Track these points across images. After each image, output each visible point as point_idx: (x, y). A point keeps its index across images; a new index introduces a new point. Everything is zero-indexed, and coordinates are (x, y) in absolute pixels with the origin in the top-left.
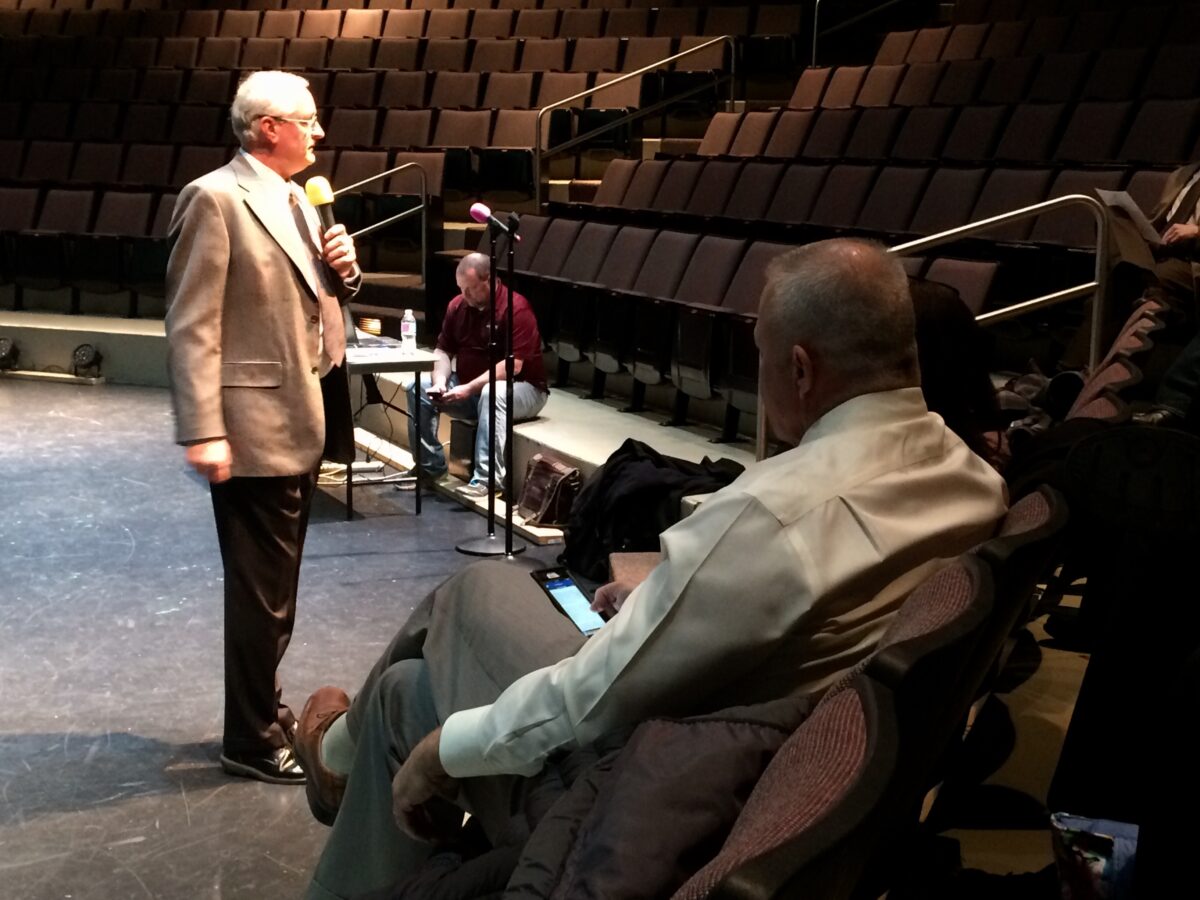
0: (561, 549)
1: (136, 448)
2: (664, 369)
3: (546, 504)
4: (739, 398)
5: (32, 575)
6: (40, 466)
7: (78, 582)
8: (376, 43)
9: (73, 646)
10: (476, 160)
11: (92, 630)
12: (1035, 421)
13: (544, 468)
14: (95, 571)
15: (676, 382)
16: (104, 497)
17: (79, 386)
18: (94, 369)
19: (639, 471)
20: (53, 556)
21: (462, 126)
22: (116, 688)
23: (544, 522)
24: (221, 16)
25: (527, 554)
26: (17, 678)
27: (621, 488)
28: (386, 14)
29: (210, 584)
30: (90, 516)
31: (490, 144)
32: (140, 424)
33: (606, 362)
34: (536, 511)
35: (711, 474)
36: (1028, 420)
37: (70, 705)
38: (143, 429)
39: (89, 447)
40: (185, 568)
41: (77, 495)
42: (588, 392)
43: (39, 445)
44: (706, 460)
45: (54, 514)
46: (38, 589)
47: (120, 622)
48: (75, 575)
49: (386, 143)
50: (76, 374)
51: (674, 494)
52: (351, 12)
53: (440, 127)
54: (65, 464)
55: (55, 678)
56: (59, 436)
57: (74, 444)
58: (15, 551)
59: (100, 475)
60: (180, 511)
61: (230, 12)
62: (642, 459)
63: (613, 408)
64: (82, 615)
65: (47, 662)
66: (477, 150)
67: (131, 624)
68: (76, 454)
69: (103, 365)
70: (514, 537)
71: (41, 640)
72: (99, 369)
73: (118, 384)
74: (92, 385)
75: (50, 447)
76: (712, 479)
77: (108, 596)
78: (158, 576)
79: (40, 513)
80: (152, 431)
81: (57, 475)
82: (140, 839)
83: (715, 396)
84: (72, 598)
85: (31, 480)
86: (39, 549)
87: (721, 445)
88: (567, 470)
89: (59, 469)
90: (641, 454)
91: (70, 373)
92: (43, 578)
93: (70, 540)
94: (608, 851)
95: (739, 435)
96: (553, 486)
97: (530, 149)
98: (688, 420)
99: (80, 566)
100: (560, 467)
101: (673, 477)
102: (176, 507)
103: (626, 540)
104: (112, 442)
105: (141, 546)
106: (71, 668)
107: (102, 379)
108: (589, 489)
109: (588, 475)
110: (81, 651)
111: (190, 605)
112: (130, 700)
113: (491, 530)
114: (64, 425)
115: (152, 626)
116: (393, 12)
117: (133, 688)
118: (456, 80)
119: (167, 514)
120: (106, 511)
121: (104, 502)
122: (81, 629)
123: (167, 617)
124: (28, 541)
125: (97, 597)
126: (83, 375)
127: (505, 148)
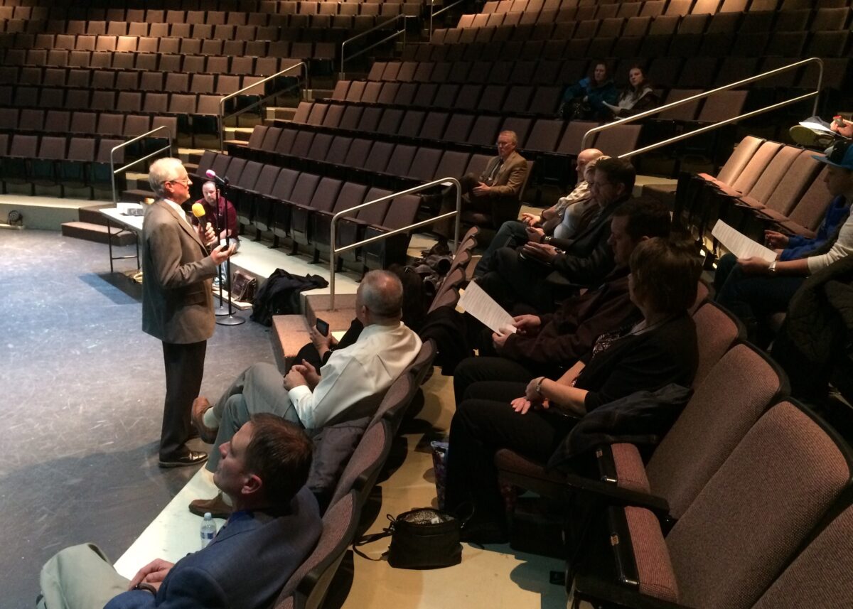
0: (251, 312)
1: (52, 265)
2: (287, 231)
3: (243, 292)
4: (320, 247)
5: (28, 331)
6: (10, 275)
7: (49, 334)
8: (136, 54)
9: (57, 363)
10: (191, 120)
11: (62, 356)
12: (434, 277)
13: (241, 277)
14: (54, 328)
15: (292, 237)
16: (45, 291)
17: (13, 230)
18: (20, 222)
19: (283, 282)
20: (33, 321)
21: (182, 103)
22: (82, 382)
23: (243, 300)
24: (56, 37)
25: (237, 315)
26: (38, 379)
27: (275, 289)
28: (138, 39)
29: (106, 333)
30: (43, 301)
31: (196, 112)
32: (49, 251)
33: (262, 226)
34: (238, 295)
35: (310, 281)
36: (431, 276)
37: (65, 390)
38: (51, 254)
39: (30, 265)
40: (93, 326)
41: (33, 290)
42: (254, 238)
43: (6, 264)
44: (308, 275)
45: (27, 300)
46: (32, 338)
47: (73, 352)
48: (46, 331)
49: (147, 110)
50: (10, 224)
51: (296, 291)
52: (121, 38)
53: (172, 102)
54: (21, 274)
55: (54, 378)
56: (13, 259)
57: (22, 263)
58: (15, 319)
59: (40, 279)
60: (82, 297)
61: (60, 36)
62: (283, 277)
63: (265, 247)
64: (56, 349)
65: (48, 371)
66: (191, 115)
67: (78, 353)
68: (25, 269)
69: (23, 220)
70: (232, 307)
71: (43, 361)
72: (22, 222)
73: (33, 229)
74: (18, 229)
75: (12, 265)
76: (311, 284)
77: (64, 340)
78: (82, 330)
79: (19, 300)
80: (56, 255)
81: (20, 280)
82: (111, 443)
83: (309, 244)
84: (49, 342)
85: (9, 283)
86: (26, 318)
87: (313, 265)
88: (251, 278)
89: (19, 277)
90: (283, 274)
91: (7, 223)
92: (32, 332)
93: (38, 314)
94: (323, 464)
95: (320, 260)
96: (246, 284)
97: (215, 115)
98: (298, 252)
99: (47, 326)
100: (248, 277)
101: (296, 284)
102: (80, 295)
103: (278, 310)
104: (40, 261)
105: (70, 316)
106: (60, 374)
107: (23, 227)
108: (262, 289)
109: (261, 283)
110: (62, 366)
111: (100, 343)
112: (89, 387)
113: (221, 305)
114: (14, 253)
115: (87, 353)
116: (142, 38)
117: (88, 381)
118: (176, 79)
119: (77, 299)
120: (49, 298)
121: (46, 294)
122: (58, 356)
123: (93, 349)
124: (19, 315)
125: (58, 341)
126: (14, 224)
127: (204, 114)
